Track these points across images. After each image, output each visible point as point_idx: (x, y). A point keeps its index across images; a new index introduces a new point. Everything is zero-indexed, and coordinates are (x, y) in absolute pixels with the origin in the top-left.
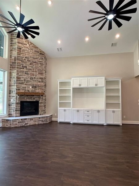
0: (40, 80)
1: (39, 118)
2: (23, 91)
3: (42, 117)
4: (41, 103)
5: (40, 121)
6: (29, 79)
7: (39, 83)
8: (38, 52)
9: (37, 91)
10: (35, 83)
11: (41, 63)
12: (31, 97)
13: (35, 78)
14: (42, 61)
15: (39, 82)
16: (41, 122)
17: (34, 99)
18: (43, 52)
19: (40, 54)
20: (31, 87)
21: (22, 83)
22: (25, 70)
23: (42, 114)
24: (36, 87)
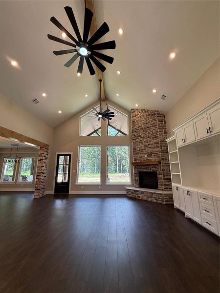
0: (155, 145)
1: (152, 193)
2: (140, 161)
4: (160, 174)
5: (153, 197)
6: (143, 148)
7: (154, 150)
8: (150, 115)
9: (153, 159)
10: (150, 151)
11: (154, 125)
12: (147, 167)
13: (149, 145)
14: (155, 122)
15: (154, 148)
16: (154, 200)
17: (150, 169)
19: (152, 115)
20: (146, 156)
21: (138, 153)
22: (139, 139)
23: (163, 190)
24: (151, 155)
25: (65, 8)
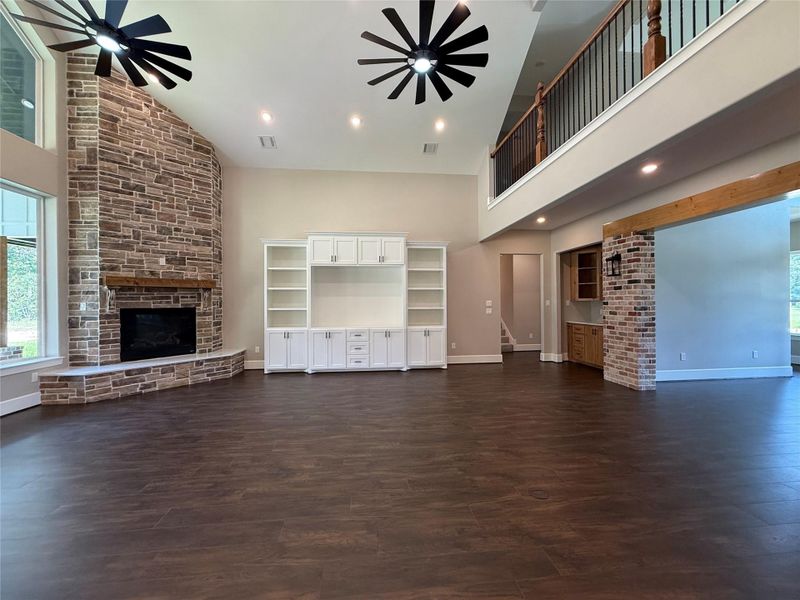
0: (199, 238)
1: (199, 363)
2: (133, 275)
3: (207, 360)
4: (204, 314)
5: (203, 372)
6: (155, 233)
7: (195, 249)
8: (189, 141)
9: (188, 274)
10: (179, 248)
11: (200, 179)
12: (164, 294)
13: (176, 230)
14: (204, 172)
15: (196, 243)
16: (204, 377)
17: (176, 301)
18: (209, 144)
19: (197, 148)
20: (162, 261)
21: (126, 246)
22: (135, 198)
23: (209, 350)
24: (182, 261)
25: (487, 55)
